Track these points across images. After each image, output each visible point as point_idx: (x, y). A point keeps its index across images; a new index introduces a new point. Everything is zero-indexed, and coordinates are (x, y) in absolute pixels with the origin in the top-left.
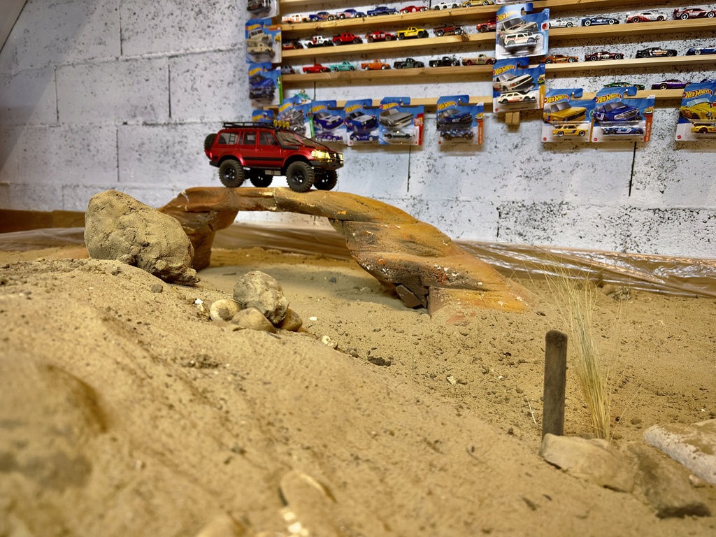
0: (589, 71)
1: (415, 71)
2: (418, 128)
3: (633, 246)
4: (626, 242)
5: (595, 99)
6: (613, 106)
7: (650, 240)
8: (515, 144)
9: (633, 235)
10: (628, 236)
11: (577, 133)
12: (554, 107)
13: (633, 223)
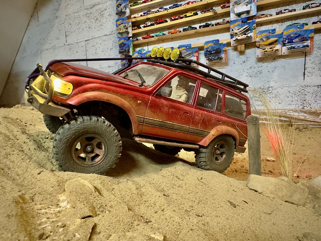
0: (278, 20)
1: (193, 31)
2: (196, 58)
3: (307, 105)
4: (304, 104)
5: (282, 33)
6: (292, 35)
7: (316, 101)
8: (244, 61)
9: (307, 100)
10: (305, 100)
11: (274, 51)
12: (262, 39)
13: (307, 94)
